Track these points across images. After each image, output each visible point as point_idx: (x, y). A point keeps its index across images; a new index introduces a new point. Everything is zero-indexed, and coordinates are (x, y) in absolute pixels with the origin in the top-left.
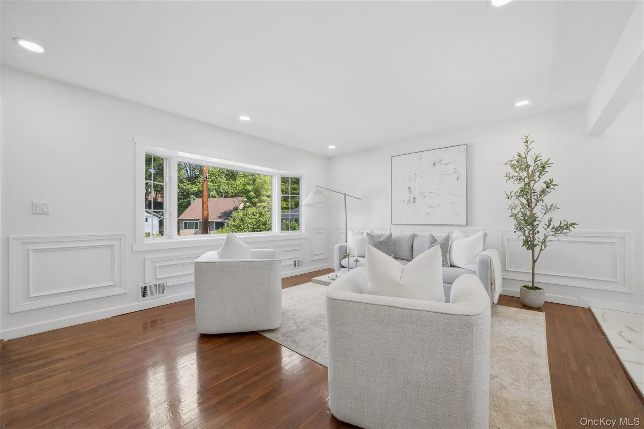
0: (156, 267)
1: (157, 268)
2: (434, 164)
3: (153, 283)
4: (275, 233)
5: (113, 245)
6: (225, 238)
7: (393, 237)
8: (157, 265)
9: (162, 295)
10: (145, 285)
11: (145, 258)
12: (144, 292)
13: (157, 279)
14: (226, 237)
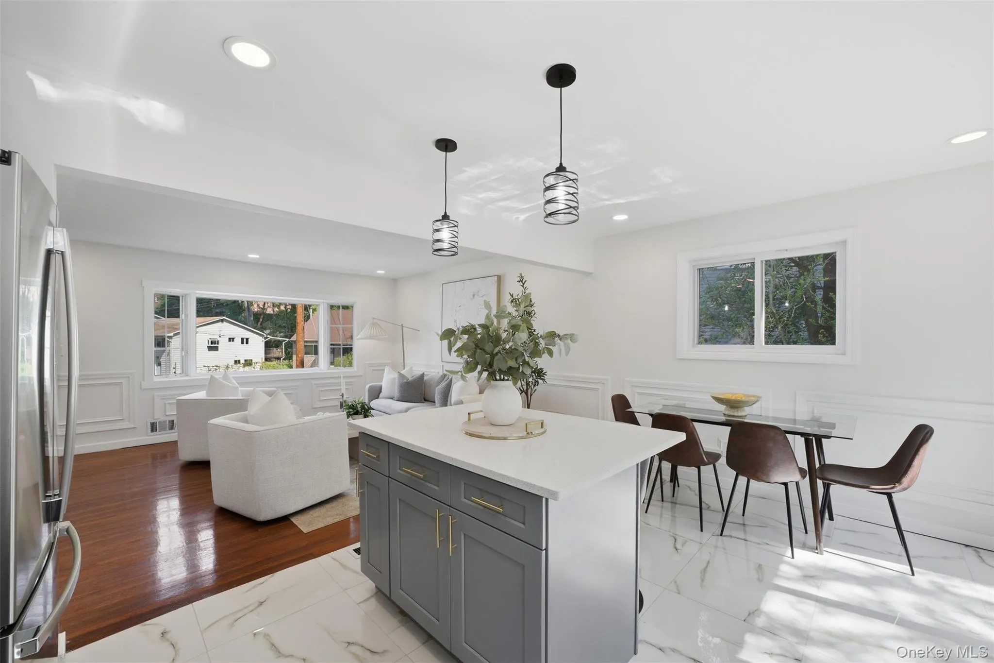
0: (165, 404)
1: (167, 405)
2: (474, 296)
3: (163, 419)
4: (321, 370)
5: (122, 383)
6: (208, 379)
7: (425, 378)
8: (167, 402)
9: (173, 431)
10: (154, 421)
11: (154, 396)
12: (153, 427)
13: (167, 415)
14: (209, 377)
